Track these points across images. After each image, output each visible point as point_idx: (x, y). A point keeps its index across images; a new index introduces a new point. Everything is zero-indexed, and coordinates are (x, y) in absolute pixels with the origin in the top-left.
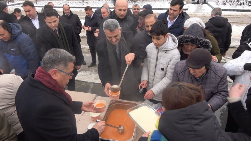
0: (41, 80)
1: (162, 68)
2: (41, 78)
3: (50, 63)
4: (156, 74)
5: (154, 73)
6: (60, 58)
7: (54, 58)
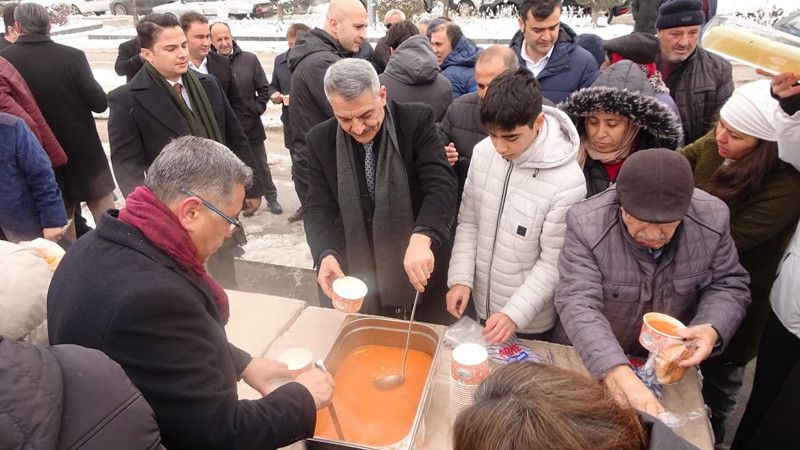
0: (138, 222)
1: (520, 227)
2: (140, 217)
3: (180, 177)
4: (497, 243)
5: (493, 239)
6: (213, 167)
7: (196, 164)
